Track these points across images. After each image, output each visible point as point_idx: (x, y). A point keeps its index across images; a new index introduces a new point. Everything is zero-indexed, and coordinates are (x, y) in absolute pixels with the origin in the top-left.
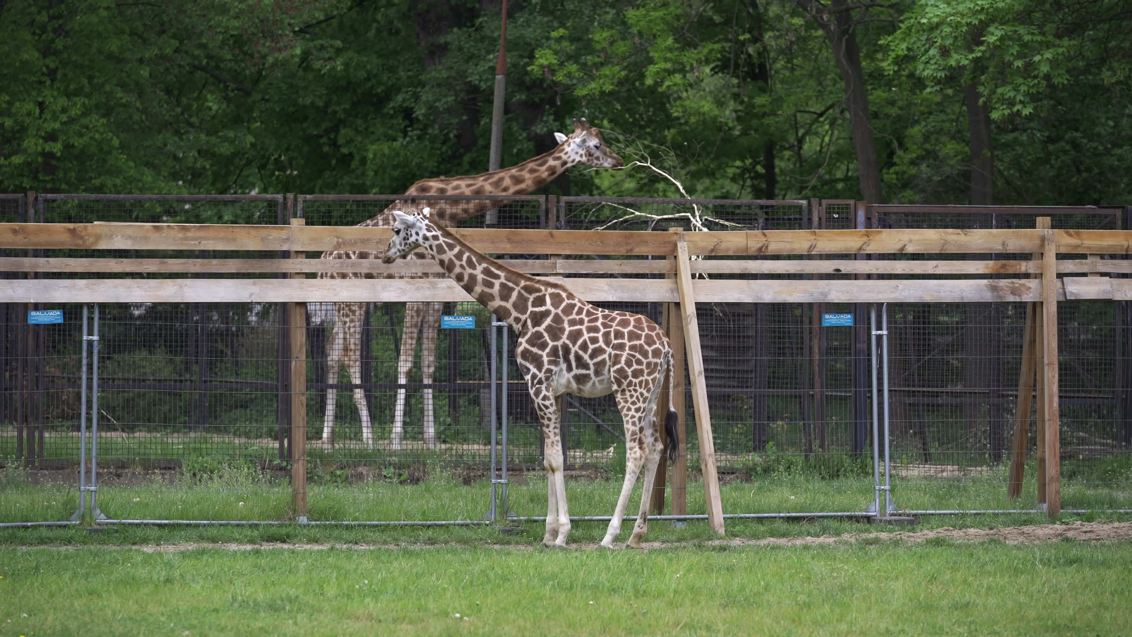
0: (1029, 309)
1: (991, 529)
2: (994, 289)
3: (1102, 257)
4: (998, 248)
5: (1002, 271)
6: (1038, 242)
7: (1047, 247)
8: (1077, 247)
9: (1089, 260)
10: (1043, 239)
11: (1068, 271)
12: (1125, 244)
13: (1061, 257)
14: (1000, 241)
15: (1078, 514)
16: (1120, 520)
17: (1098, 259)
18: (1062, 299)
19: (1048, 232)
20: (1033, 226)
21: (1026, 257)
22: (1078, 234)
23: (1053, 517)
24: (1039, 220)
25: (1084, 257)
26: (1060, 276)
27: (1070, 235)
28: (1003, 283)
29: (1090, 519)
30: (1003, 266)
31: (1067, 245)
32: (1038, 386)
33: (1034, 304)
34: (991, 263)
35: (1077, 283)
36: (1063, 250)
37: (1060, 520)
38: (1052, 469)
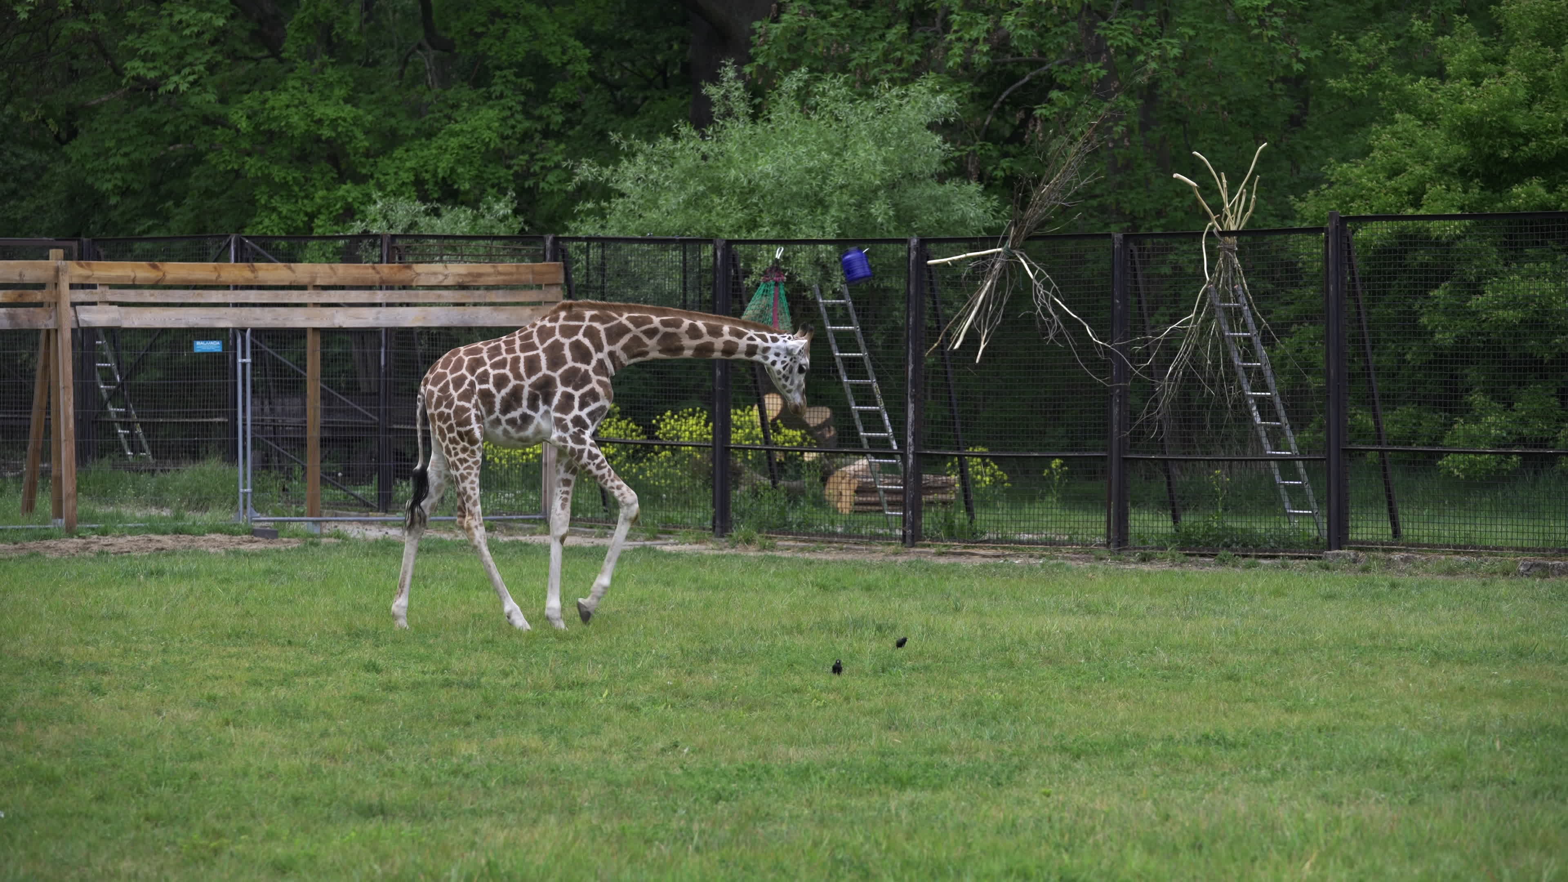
0: (42, 337)
1: (15, 543)
2: (11, 317)
3: (112, 287)
4: (15, 278)
5: (19, 300)
6: (52, 273)
7: (61, 278)
8: (88, 277)
9: (99, 290)
10: (57, 270)
11: (80, 300)
12: (132, 275)
13: (72, 286)
14: (17, 271)
15: (93, 529)
16: (130, 534)
17: (107, 289)
18: (75, 326)
19: (62, 263)
20: (47, 258)
21: (40, 286)
22: (89, 265)
23: (70, 531)
24: (52, 252)
25: (94, 287)
26: (74, 305)
27: (82, 266)
28: (20, 311)
29: (104, 533)
30: (20, 296)
31: (80, 276)
32: (53, 408)
33: (48, 332)
34: (9, 292)
35: (88, 311)
36: (75, 281)
37: (77, 534)
38: (68, 486)
